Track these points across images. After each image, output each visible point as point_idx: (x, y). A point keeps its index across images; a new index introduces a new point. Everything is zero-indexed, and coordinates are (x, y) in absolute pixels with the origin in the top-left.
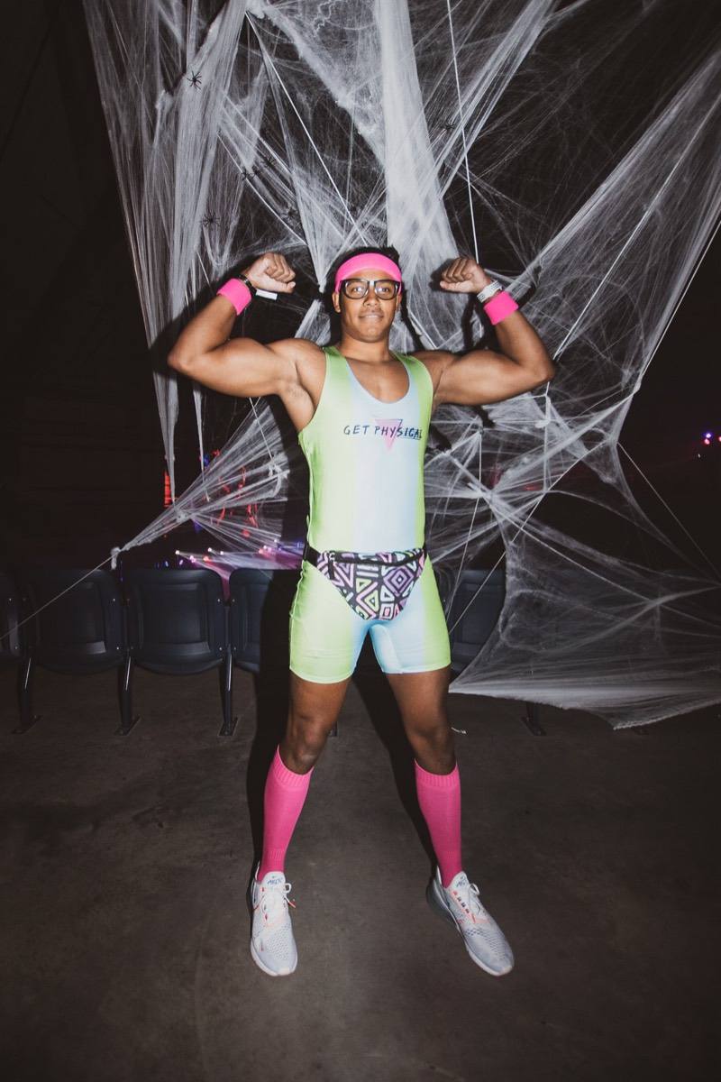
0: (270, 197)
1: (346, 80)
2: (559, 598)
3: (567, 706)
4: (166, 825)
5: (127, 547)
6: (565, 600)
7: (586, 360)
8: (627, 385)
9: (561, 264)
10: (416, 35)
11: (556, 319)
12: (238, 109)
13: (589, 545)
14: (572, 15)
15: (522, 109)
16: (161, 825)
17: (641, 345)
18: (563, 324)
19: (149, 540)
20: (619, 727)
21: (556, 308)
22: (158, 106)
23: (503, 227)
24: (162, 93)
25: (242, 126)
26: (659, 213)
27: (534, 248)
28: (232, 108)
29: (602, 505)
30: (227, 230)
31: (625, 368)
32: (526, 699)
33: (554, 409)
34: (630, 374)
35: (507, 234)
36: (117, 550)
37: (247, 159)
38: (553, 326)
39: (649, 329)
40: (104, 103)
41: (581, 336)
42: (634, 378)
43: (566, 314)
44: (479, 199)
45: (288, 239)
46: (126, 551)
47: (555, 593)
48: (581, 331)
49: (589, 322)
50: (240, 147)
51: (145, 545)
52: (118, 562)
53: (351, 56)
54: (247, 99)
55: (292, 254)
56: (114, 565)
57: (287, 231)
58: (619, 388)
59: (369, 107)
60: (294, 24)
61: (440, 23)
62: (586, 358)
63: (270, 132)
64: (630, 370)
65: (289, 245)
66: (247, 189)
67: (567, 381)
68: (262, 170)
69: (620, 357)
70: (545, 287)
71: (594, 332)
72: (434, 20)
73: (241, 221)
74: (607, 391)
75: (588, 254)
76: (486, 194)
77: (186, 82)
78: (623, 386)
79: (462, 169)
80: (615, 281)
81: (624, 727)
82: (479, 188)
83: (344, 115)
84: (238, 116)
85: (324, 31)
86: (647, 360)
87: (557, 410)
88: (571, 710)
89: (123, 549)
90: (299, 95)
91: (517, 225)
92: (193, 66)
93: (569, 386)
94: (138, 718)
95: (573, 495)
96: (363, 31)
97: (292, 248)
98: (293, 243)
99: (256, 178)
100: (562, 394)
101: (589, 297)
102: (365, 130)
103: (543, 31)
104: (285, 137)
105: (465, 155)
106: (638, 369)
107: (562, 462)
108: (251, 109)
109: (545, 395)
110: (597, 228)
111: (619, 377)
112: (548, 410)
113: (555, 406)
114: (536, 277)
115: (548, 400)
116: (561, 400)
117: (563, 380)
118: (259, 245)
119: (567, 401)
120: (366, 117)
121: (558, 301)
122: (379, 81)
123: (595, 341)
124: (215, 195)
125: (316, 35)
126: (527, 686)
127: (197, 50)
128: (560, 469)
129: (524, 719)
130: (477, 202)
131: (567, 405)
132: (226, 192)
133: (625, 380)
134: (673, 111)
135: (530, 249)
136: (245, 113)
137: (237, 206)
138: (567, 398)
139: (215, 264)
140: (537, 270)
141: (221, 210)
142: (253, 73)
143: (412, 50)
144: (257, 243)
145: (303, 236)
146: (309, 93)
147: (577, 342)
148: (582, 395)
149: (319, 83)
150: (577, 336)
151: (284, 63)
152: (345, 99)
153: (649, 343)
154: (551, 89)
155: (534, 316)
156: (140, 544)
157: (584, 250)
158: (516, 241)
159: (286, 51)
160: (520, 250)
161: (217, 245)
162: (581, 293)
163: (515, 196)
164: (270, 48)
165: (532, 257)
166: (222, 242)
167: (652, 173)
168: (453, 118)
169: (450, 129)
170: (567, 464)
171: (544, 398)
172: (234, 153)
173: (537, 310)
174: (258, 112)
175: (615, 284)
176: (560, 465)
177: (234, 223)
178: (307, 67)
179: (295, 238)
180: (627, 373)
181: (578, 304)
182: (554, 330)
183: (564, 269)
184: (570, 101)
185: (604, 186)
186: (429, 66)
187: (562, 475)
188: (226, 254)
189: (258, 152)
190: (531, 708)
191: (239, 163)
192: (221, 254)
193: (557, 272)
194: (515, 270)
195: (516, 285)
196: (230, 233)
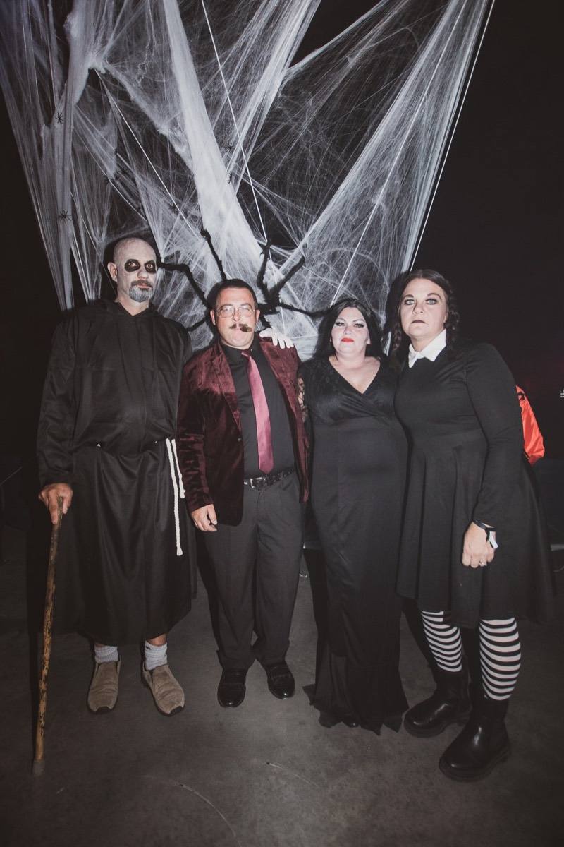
0: (128, 196)
1: (162, 115)
9: (322, 241)
10: (201, 84)
11: (327, 280)
12: (101, 134)
14: (302, 69)
15: (278, 134)
18: (332, 283)
21: (325, 272)
22: (43, 135)
23: (278, 217)
24: (44, 127)
25: (105, 145)
26: (383, 205)
27: (301, 232)
30: (103, 218)
35: (281, 221)
37: (111, 170)
38: (325, 284)
41: (345, 291)
43: (333, 276)
44: (260, 196)
48: (345, 288)
50: (106, 162)
53: (162, 100)
54: (105, 128)
59: (179, 134)
60: (125, 77)
61: (214, 77)
63: (120, 150)
64: (385, 315)
65: (143, 229)
66: (113, 189)
68: (120, 176)
70: (314, 256)
71: (354, 288)
72: (210, 75)
73: (111, 212)
75: (340, 234)
76: (263, 193)
77: (54, 119)
79: (245, 176)
80: (362, 252)
82: (258, 189)
83: (163, 138)
84: (102, 139)
85: (144, 82)
90: (133, 125)
91: (288, 215)
92: (58, 108)
96: (166, 83)
99: (118, 182)
101: (347, 264)
102: (178, 149)
103: (283, 81)
104: (128, 155)
105: (246, 165)
108: (109, 135)
114: (305, 252)
120: (179, 141)
121: (325, 267)
122: (182, 115)
124: (92, 193)
125: (140, 85)
127: (60, 98)
130: (260, 200)
132: (99, 191)
134: (380, 133)
135: (298, 231)
136: (106, 137)
137: (108, 200)
140: (305, 248)
141: (98, 206)
143: (200, 93)
144: (123, 227)
146: (139, 125)
149: (146, 117)
150: (343, 292)
151: (124, 103)
152: (164, 129)
154: (296, 120)
155: (310, 277)
157: (336, 231)
158: (288, 226)
159: (123, 96)
160: (293, 233)
162: (341, 261)
163: (284, 194)
164: (113, 93)
165: (301, 238)
166: (101, 225)
167: (373, 177)
168: (233, 141)
169: (232, 149)
172: (102, 165)
173: (311, 273)
174: (113, 136)
175: (363, 255)
177: (107, 213)
178: (137, 106)
180: (383, 317)
181: (339, 269)
182: (326, 287)
183: (325, 244)
184: (311, 127)
186: (212, 104)
188: (104, 235)
189: (118, 165)
191: (106, 172)
192: (101, 235)
193: (321, 247)
194: (291, 246)
195: (293, 257)
196: (105, 220)
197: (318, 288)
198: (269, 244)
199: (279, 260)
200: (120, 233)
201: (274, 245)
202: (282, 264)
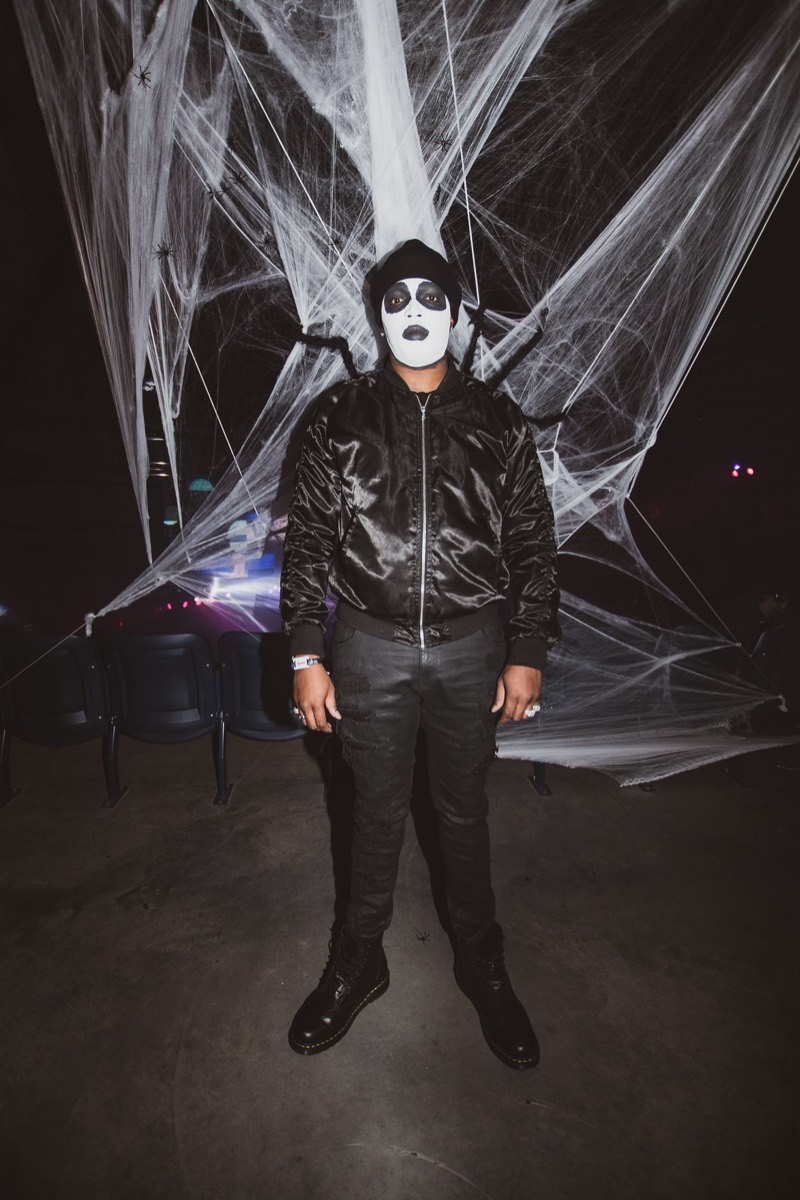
0: (243, 220)
1: (324, 80)
2: (567, 660)
3: (574, 765)
4: (151, 907)
5: (103, 612)
6: (574, 661)
7: (597, 413)
8: (640, 440)
9: (570, 306)
10: (405, 28)
11: (566, 368)
12: (200, 112)
13: (599, 606)
14: (586, 9)
15: (527, 124)
16: (146, 907)
17: (656, 396)
18: (572, 372)
19: (125, 604)
20: (625, 784)
21: (565, 355)
22: (104, 107)
23: (507, 262)
24: (107, 92)
25: (206, 133)
26: (679, 250)
27: (541, 288)
28: (193, 110)
29: (611, 565)
30: (195, 258)
31: (639, 421)
32: (532, 759)
33: (561, 465)
34: (644, 428)
35: (511, 271)
36: (91, 616)
37: (214, 175)
38: (562, 375)
39: (665, 380)
40: (40, 100)
41: (591, 386)
42: (648, 433)
43: (576, 361)
44: (480, 229)
45: (265, 270)
46: (101, 617)
47: (563, 655)
48: (592, 382)
49: (601, 370)
50: (205, 159)
51: (122, 610)
52: (93, 629)
53: (329, 52)
54: (211, 100)
55: (270, 288)
56: (89, 632)
57: (263, 261)
58: (632, 443)
59: (352, 115)
60: (260, 8)
61: (432, 14)
62: (597, 410)
63: (238, 140)
64: (644, 424)
65: (266, 278)
66: (215, 209)
67: (577, 435)
68: (231, 187)
69: (634, 410)
70: (553, 330)
71: (606, 382)
72: (425, 10)
73: (210, 248)
74: (619, 446)
75: (600, 296)
76: (487, 223)
77: (134, 79)
78: (636, 440)
79: (461, 193)
80: (630, 326)
81: (631, 784)
82: (479, 216)
83: (323, 124)
84: (200, 121)
85: (297, 19)
86: (662, 412)
87: (566, 466)
88: (579, 770)
89: (99, 615)
90: (269, 96)
91: (523, 260)
92: (141, 60)
93: (579, 441)
94: (126, 789)
95: (581, 556)
96: (342, 21)
97: (269, 281)
98: (272, 275)
99: (225, 197)
100: (571, 449)
101: (602, 343)
102: (348, 143)
103: (554, 27)
104: (256, 148)
105: (463, 180)
106: (652, 422)
107: (571, 520)
108: (216, 113)
109: (553, 450)
110: (610, 266)
111: (632, 431)
112: (556, 466)
113: (563, 462)
114: (543, 321)
115: (556, 455)
116: (570, 455)
117: (572, 434)
118: (232, 276)
119: (576, 457)
120: (348, 127)
121: (567, 348)
122: (362, 83)
123: (606, 391)
124: (178, 216)
125: (287, 24)
126: (533, 746)
127: (145, 38)
128: (568, 528)
129: (531, 778)
130: (478, 233)
131: (575, 461)
132: (191, 213)
133: (639, 434)
134: (698, 131)
135: (537, 289)
136: (209, 117)
137: (204, 229)
138: (577, 453)
139: (183, 298)
140: (544, 313)
141: (187, 236)
142: (217, 68)
143: (400, 45)
144: (231, 274)
145: (282, 268)
146: (282, 96)
147: (588, 392)
148: (593, 450)
149: (293, 83)
150: (587, 387)
151: (251, 57)
152: (324, 104)
153: (665, 395)
154: (561, 99)
155: (541, 364)
156: (116, 609)
157: (595, 291)
158: (521, 279)
159: (253, 43)
160: (526, 289)
161: (185, 274)
162: (593, 338)
163: (520, 225)
164: (234, 37)
165: (538, 298)
166: (190, 272)
167: (672, 204)
168: (450, 132)
169: (446, 145)
170: (576, 523)
171: (552, 454)
172: (198, 165)
173: (543, 357)
174: (224, 115)
175: (630, 330)
176: (569, 524)
177: (203, 249)
178: (278, 63)
179: (273, 270)
180: (641, 427)
181: (589, 352)
182: (563, 379)
183: (573, 312)
184: (584, 114)
185: (619, 217)
186: (419, 68)
187: (571, 534)
188: (195, 286)
189: (226, 166)
190: (538, 767)
191: (205, 178)
192: (190, 286)
193: (567, 315)
194: (520, 311)
195: (521, 329)
196: (198, 262)
197: (549, 381)
198: (482, 308)
199: (494, 334)
200: (225, 284)
201: (491, 309)
202: (497, 341)
